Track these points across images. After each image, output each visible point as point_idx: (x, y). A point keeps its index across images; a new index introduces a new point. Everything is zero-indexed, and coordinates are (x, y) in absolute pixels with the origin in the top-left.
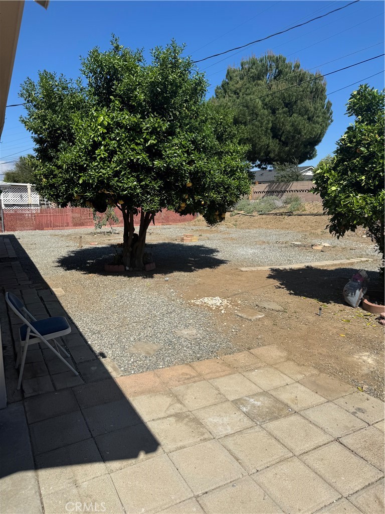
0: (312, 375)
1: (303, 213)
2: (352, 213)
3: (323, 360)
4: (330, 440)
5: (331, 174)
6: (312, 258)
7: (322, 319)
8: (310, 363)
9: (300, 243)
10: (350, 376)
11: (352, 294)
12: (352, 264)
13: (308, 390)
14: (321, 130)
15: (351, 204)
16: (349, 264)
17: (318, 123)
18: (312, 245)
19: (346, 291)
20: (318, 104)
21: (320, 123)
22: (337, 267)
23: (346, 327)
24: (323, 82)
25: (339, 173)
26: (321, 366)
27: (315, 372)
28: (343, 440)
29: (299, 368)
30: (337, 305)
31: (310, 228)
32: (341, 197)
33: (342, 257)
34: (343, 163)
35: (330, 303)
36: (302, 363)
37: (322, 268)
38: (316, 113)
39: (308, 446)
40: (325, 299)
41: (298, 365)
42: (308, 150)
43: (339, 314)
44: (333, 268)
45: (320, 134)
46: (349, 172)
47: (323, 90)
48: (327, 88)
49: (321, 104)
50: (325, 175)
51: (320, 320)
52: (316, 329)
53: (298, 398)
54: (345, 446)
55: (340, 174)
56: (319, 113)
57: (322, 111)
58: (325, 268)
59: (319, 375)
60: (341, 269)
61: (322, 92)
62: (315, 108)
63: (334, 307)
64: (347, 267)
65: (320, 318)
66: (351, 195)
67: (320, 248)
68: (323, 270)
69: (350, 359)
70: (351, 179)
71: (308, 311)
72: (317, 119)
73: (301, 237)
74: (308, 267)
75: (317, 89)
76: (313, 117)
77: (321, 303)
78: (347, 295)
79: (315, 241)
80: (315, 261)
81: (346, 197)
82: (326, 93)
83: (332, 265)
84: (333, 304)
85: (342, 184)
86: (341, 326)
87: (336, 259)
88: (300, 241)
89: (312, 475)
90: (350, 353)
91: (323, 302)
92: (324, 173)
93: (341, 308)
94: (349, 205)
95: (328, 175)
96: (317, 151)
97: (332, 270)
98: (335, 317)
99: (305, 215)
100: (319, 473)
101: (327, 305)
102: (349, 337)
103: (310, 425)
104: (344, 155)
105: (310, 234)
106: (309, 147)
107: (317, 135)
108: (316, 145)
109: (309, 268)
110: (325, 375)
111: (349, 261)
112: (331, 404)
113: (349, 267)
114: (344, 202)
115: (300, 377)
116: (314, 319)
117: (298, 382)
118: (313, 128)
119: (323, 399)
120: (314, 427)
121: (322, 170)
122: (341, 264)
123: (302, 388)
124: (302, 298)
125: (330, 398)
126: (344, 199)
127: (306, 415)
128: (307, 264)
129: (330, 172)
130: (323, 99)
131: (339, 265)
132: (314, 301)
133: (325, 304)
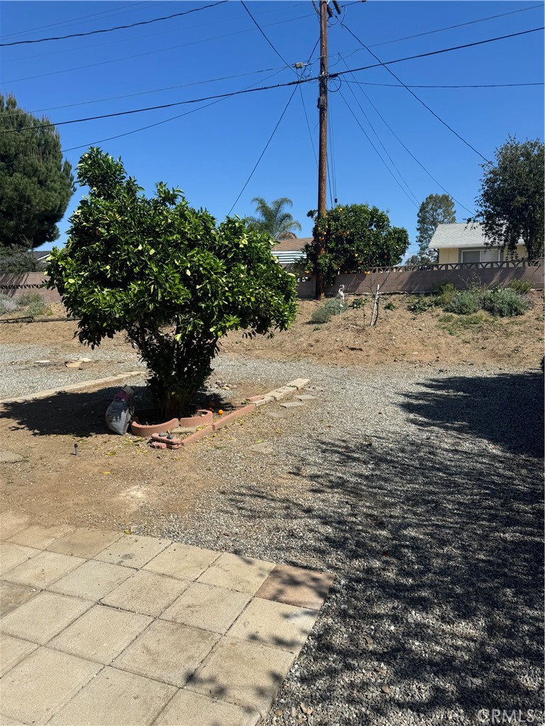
0: (66, 535)
1: (49, 317)
2: (100, 314)
3: (80, 511)
4: (89, 607)
5: (67, 263)
6: (66, 379)
7: (79, 459)
8: (62, 520)
9: (48, 361)
10: (115, 521)
11: (117, 419)
12: (120, 381)
13: (60, 556)
14: (61, 201)
15: (96, 302)
16: (116, 381)
17: (56, 191)
18: (66, 363)
19: (108, 416)
20: (51, 164)
21: (58, 191)
22: (101, 388)
23: (111, 461)
24: (54, 134)
25: (77, 261)
26: (77, 519)
27: (70, 529)
28: (106, 601)
29: (46, 532)
30: (100, 436)
31: (61, 339)
32: (82, 292)
33: (107, 374)
34: (81, 248)
35: (91, 436)
36: (51, 523)
37: (80, 392)
38: (50, 176)
39: (59, 626)
40: (83, 432)
41: (46, 527)
42: (46, 227)
43: (102, 448)
44: (96, 390)
45: (60, 206)
46: (90, 261)
47: (56, 145)
48: (61, 142)
49: (56, 163)
50: (59, 263)
51: (77, 460)
52: (70, 473)
53: (46, 571)
54: (108, 606)
55: (79, 262)
56: (54, 176)
57: (59, 173)
58: (85, 391)
59: (75, 531)
60: (105, 389)
61: (54, 147)
62: (47, 168)
63: (96, 440)
64: (114, 386)
65: (77, 457)
66: (96, 290)
67: (77, 365)
68: (81, 394)
69: (114, 500)
70: (93, 270)
71: (60, 453)
72: (53, 184)
73: (49, 352)
74: (60, 393)
75: (46, 141)
76: (46, 181)
77: (79, 438)
78: (111, 421)
79: (70, 356)
80: (71, 384)
81: (90, 293)
82: (61, 150)
83: (94, 386)
84: (94, 436)
85: (82, 276)
86: (104, 461)
87: (98, 378)
88: (49, 358)
89: (66, 658)
90: (116, 492)
91: (81, 436)
92: (58, 261)
93: (105, 440)
94: (93, 303)
95: (63, 264)
96: (60, 230)
97: (94, 393)
98: (97, 452)
99: (53, 320)
100: (74, 652)
101: (87, 439)
102: (114, 472)
103: (64, 599)
104: (80, 237)
105: (62, 347)
106: (46, 223)
107: (56, 206)
108: (57, 221)
109: (61, 395)
110: (83, 529)
111: (115, 378)
112: (90, 563)
113: (117, 385)
114: (87, 299)
115: (48, 543)
116: (68, 461)
117: (46, 550)
118: (48, 196)
119: (80, 560)
120: (68, 599)
121: (54, 256)
122: (106, 383)
123: (52, 556)
124: (52, 436)
125: (90, 556)
126: (87, 296)
127: (57, 588)
128: (59, 390)
129: (66, 259)
130: (58, 156)
131: (103, 384)
132: (68, 438)
133: (84, 438)
